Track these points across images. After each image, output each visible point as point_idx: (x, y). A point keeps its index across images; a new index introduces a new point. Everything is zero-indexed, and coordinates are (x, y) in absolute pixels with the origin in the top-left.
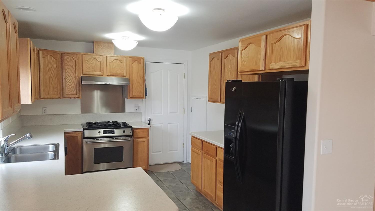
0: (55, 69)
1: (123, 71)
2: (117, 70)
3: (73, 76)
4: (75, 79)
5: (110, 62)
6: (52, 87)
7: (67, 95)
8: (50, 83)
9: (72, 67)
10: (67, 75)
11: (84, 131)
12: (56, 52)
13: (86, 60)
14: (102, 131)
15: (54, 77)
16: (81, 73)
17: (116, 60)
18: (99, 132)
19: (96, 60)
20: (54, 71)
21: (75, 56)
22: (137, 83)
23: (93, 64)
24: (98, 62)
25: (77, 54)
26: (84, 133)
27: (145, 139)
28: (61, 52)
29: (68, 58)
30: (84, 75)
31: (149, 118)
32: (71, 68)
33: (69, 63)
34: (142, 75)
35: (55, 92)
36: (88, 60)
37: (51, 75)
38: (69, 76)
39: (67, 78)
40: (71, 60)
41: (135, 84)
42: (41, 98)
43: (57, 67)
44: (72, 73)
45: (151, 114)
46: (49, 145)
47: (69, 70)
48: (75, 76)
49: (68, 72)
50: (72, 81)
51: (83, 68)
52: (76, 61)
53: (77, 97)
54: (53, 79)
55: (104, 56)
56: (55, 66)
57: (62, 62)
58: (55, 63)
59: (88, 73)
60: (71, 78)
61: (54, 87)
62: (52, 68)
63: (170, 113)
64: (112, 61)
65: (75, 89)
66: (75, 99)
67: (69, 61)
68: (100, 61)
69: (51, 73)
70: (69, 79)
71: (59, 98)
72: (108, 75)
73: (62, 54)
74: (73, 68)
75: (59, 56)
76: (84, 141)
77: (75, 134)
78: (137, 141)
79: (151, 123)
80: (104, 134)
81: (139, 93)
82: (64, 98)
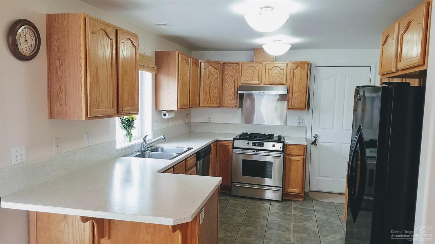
0: (215, 79)
1: (282, 79)
2: (276, 78)
3: (232, 86)
4: (234, 88)
5: (269, 70)
6: (211, 97)
7: (226, 104)
8: (210, 92)
9: (232, 76)
10: (226, 85)
11: (234, 141)
12: (218, 63)
13: (245, 69)
14: (251, 142)
15: (214, 86)
16: (240, 83)
17: (276, 67)
18: (248, 144)
19: (255, 68)
20: (214, 81)
21: (235, 65)
22: (299, 92)
23: (251, 73)
24: (256, 70)
25: (236, 64)
26: (234, 142)
27: (300, 158)
28: (223, 62)
29: (229, 68)
30: (242, 84)
31: (316, 134)
32: (231, 78)
33: (230, 73)
34: (305, 83)
35: (215, 101)
36: (247, 69)
37: (212, 84)
38: (228, 86)
39: (227, 87)
40: (231, 69)
41: (296, 93)
42: (200, 106)
43: (217, 77)
44: (232, 82)
45: (319, 130)
46: (184, 148)
47: (229, 80)
48: (234, 86)
49: (228, 82)
50: (231, 90)
51: (242, 77)
52: (236, 71)
53: (234, 107)
54: (214, 89)
55: (263, 63)
56: (216, 76)
57: (223, 72)
58: (217, 73)
59: (246, 82)
60: (230, 88)
61: (213, 97)
62: (212, 78)
63: (345, 130)
64: (271, 68)
65: (233, 98)
66: (233, 108)
67: (229, 71)
68: (259, 69)
69: (212, 83)
70: (229, 89)
71: (218, 107)
72: (265, 83)
73: (224, 64)
74: (233, 78)
75: (220, 67)
76: (233, 151)
77: (226, 143)
78: (290, 158)
79: (318, 140)
80: (252, 146)
81: (300, 104)
82: (223, 108)
